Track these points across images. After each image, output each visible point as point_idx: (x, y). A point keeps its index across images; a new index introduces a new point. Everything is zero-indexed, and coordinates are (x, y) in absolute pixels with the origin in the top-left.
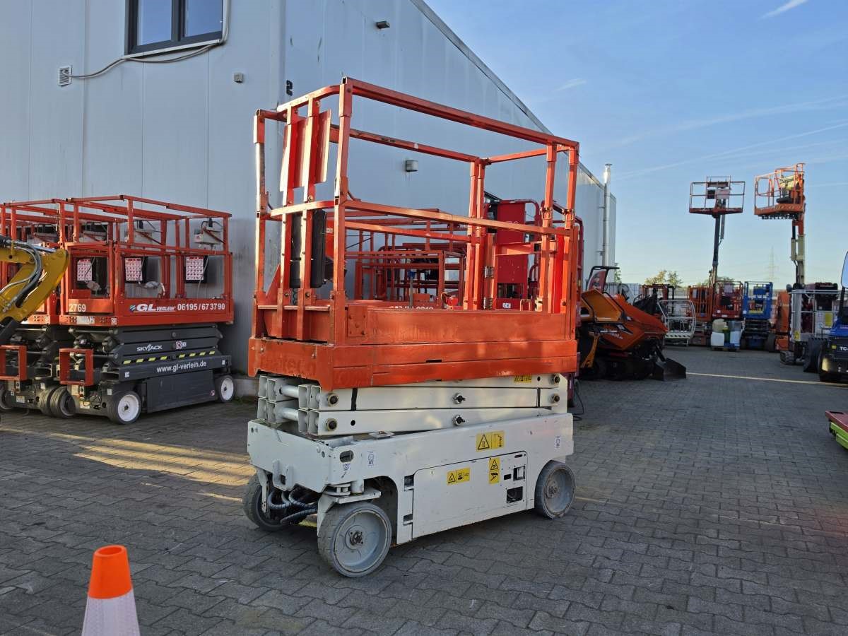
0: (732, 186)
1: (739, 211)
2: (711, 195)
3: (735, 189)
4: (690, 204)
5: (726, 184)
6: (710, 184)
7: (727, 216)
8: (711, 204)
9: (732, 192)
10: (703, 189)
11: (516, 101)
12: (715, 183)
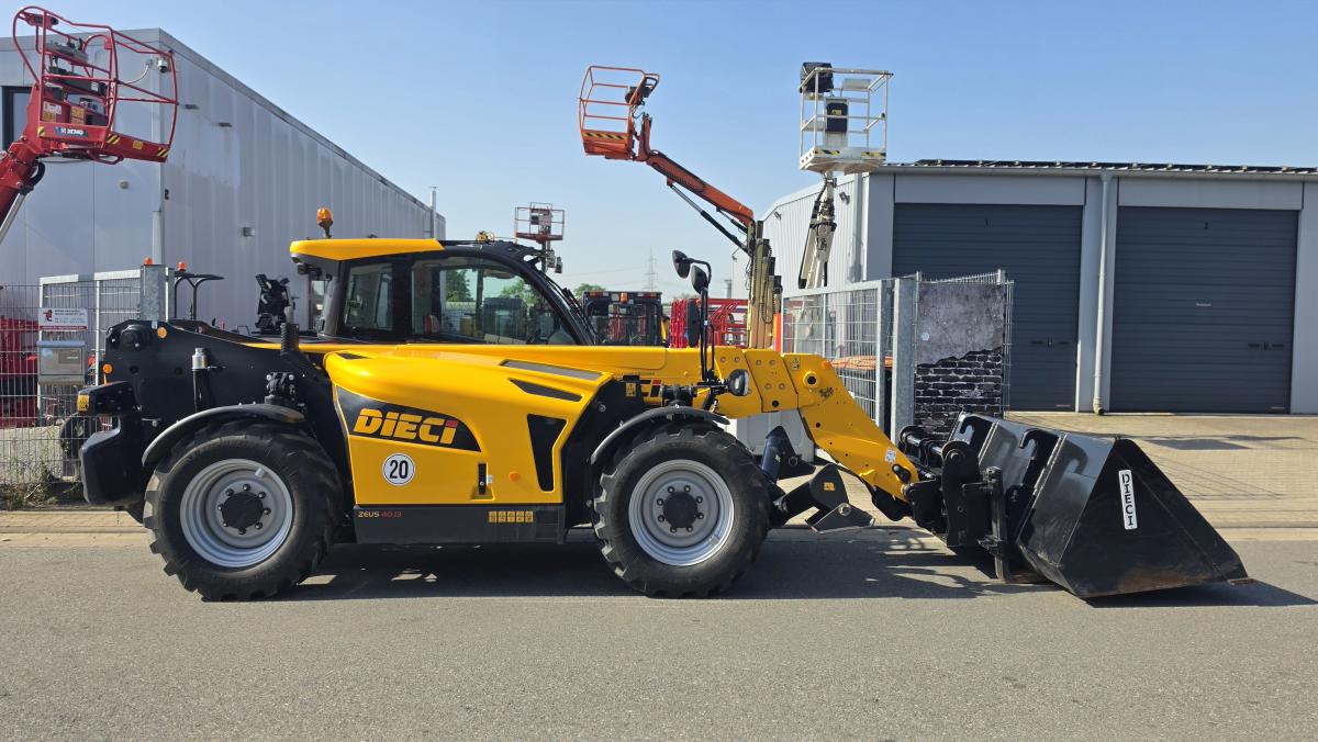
0: (553, 214)
1: (559, 238)
2: (535, 221)
3: (556, 217)
4: (516, 227)
5: (548, 211)
6: (533, 210)
7: (552, 242)
8: (535, 229)
9: (553, 220)
10: (527, 215)
11: (334, 149)
12: (537, 210)
